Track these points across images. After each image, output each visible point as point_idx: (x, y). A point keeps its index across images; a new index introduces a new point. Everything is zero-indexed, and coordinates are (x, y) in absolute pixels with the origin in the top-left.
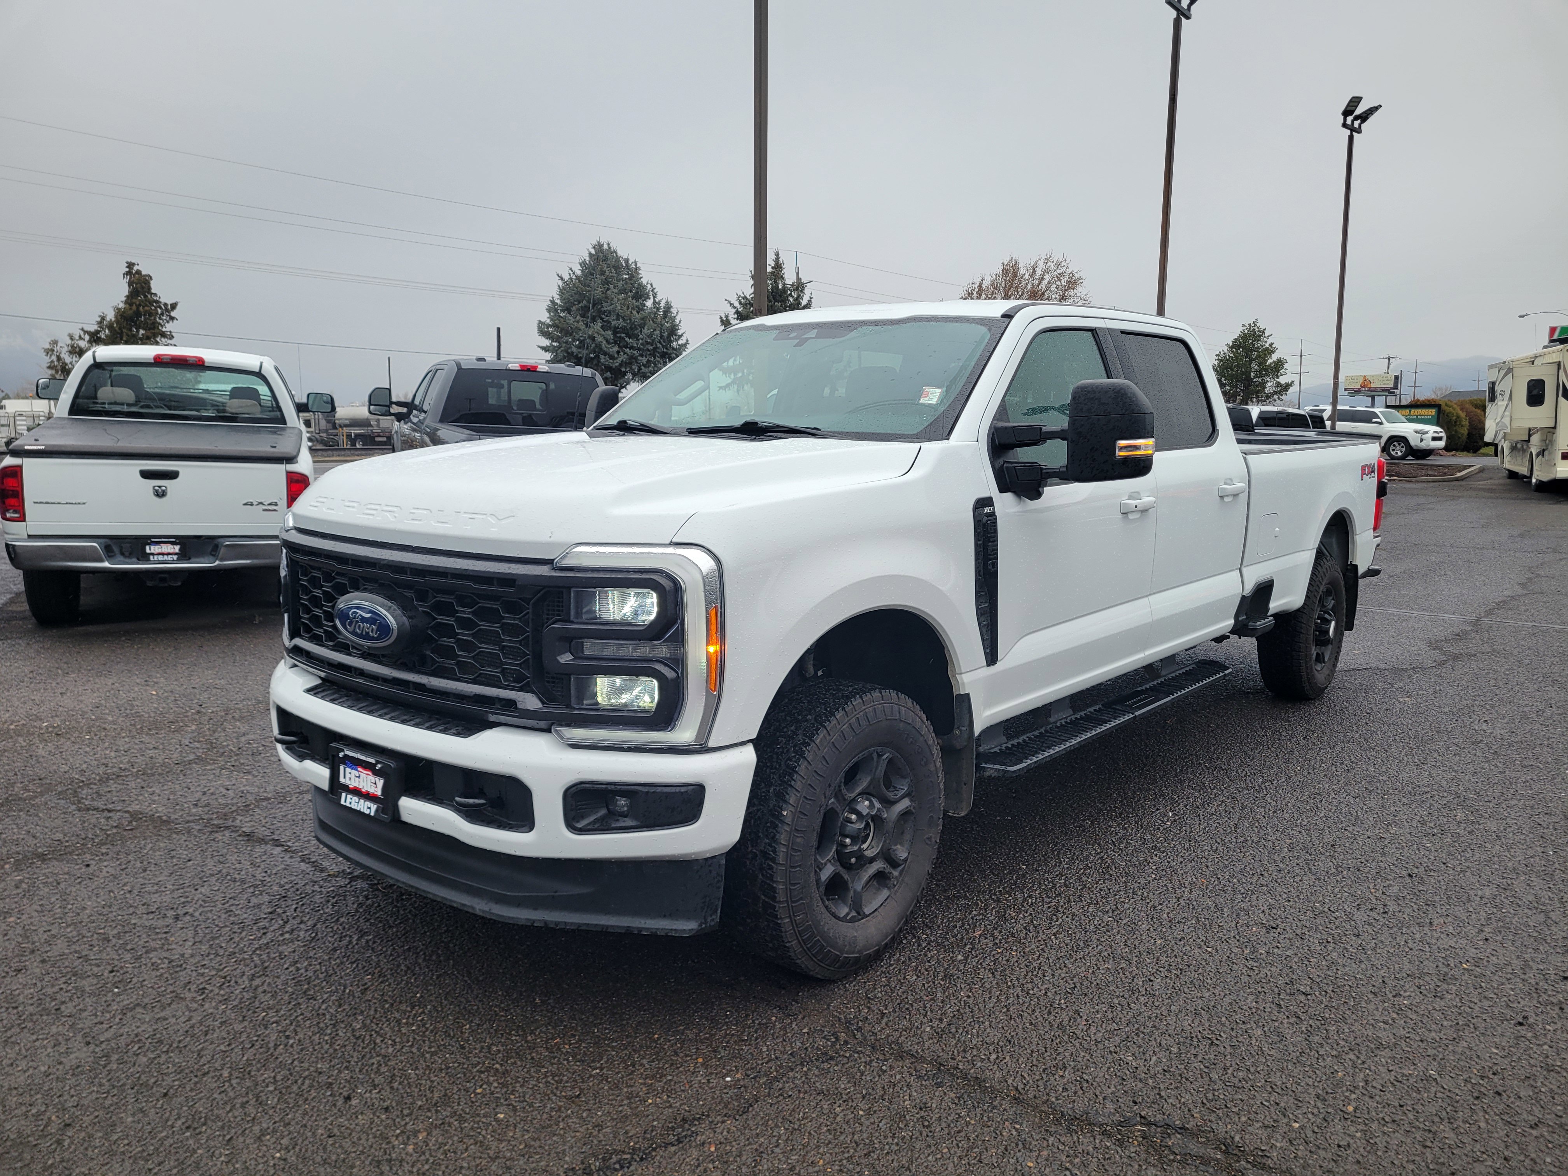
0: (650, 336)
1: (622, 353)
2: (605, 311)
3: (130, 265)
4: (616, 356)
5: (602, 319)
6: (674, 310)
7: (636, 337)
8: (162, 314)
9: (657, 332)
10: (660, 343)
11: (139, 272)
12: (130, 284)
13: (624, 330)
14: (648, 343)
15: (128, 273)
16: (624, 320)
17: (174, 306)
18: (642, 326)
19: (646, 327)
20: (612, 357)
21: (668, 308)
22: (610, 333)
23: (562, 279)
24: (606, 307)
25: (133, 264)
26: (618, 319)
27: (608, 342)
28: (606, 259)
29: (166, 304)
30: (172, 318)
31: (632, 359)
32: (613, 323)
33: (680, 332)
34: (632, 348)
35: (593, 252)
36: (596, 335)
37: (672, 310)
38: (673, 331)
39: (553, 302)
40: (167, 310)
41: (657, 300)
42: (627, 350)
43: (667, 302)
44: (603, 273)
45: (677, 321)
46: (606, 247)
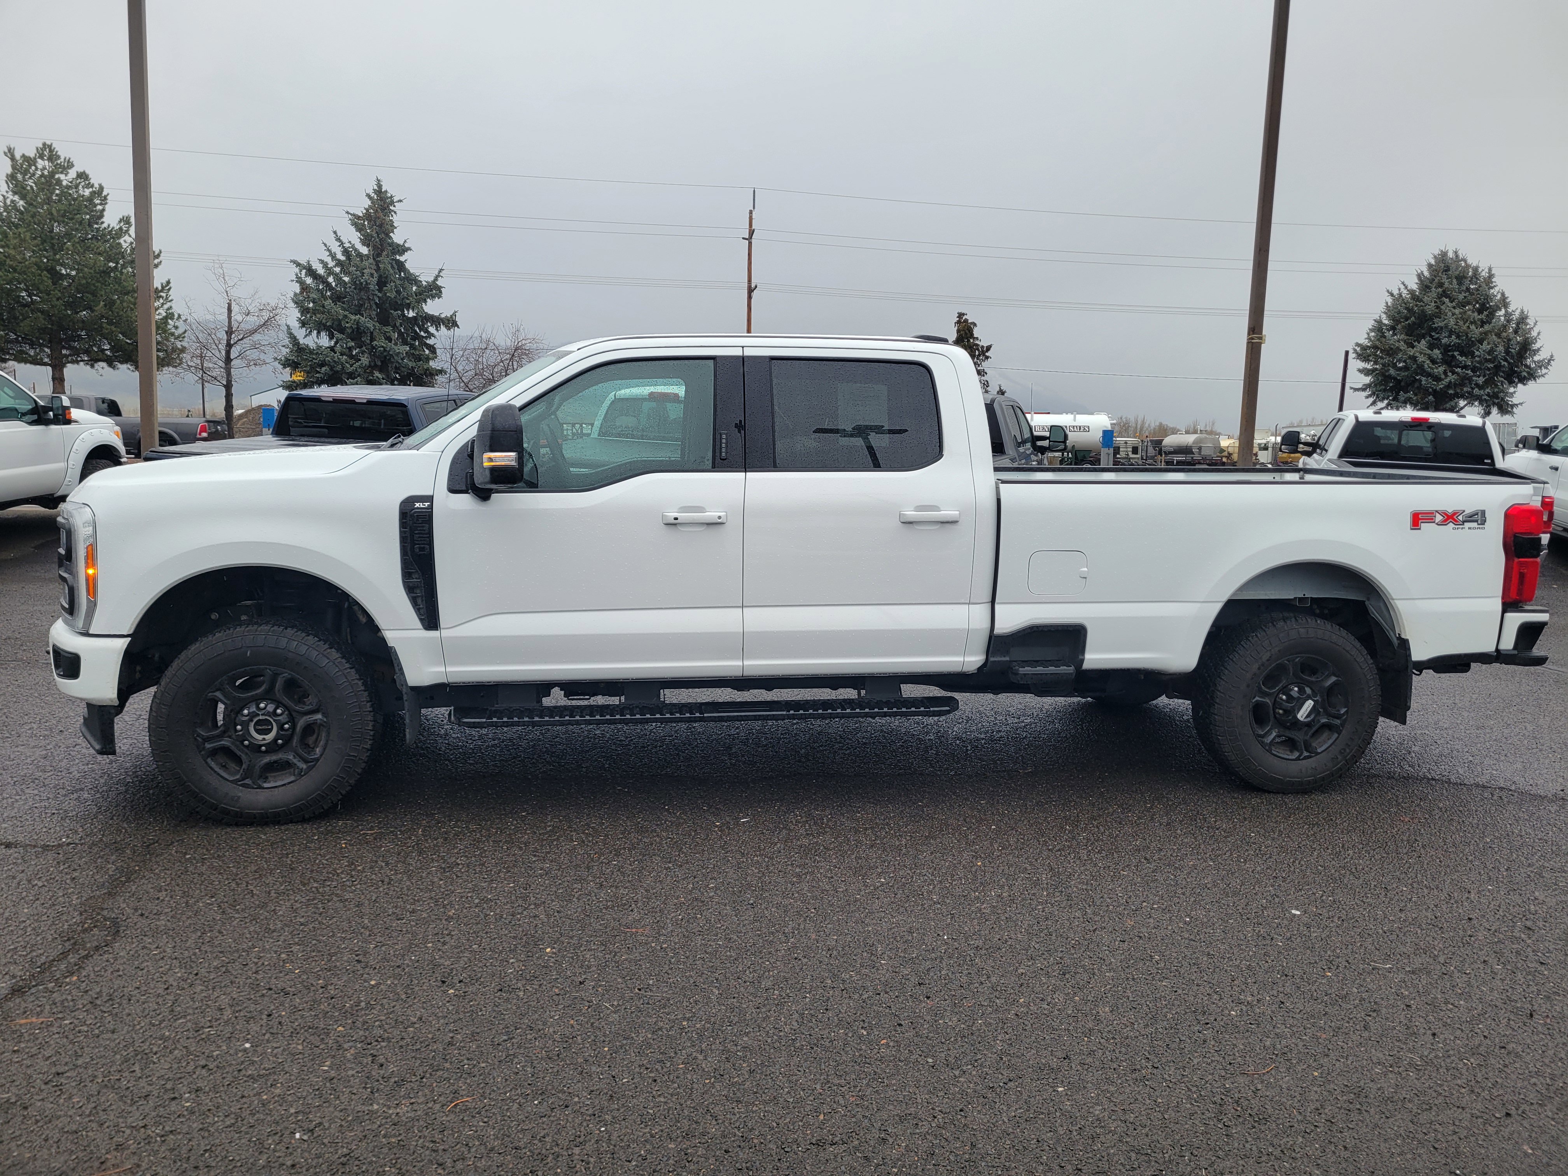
0: (1490, 352)
1: (1450, 374)
2: (1436, 328)
3: (961, 315)
4: (1443, 376)
5: (1431, 336)
6: (1531, 321)
7: (1472, 354)
8: (979, 355)
9: (1501, 348)
10: (1506, 360)
11: (966, 321)
12: (958, 331)
13: (1458, 347)
14: (1487, 360)
15: (959, 322)
16: (1458, 337)
17: (989, 348)
18: (1481, 342)
19: (1485, 342)
20: (1437, 379)
21: (1523, 319)
22: (1437, 351)
23: (1392, 295)
24: (1438, 323)
25: (964, 314)
26: (1450, 336)
27: (1433, 361)
28: (1447, 269)
29: (983, 347)
30: (987, 358)
31: (1464, 380)
32: (1443, 341)
33: (1535, 347)
34: (1465, 367)
35: (1433, 262)
36: (1417, 354)
37: (1528, 321)
38: (1526, 347)
39: (1379, 322)
40: (983, 351)
41: (1510, 310)
42: (1459, 370)
43: (1522, 312)
44: (1441, 285)
45: (1534, 334)
46: (1451, 255)
